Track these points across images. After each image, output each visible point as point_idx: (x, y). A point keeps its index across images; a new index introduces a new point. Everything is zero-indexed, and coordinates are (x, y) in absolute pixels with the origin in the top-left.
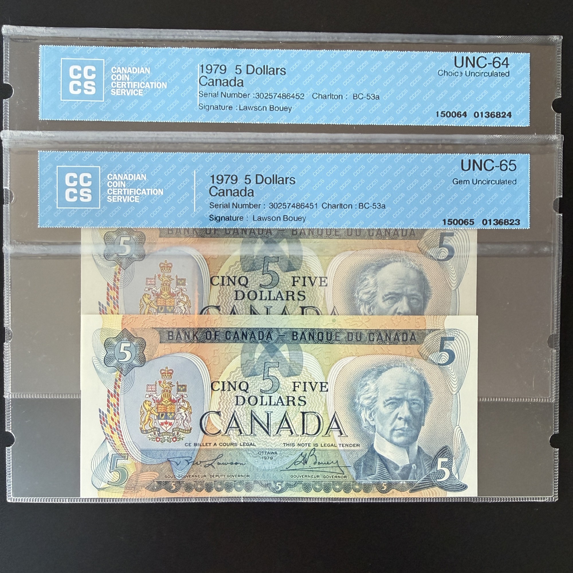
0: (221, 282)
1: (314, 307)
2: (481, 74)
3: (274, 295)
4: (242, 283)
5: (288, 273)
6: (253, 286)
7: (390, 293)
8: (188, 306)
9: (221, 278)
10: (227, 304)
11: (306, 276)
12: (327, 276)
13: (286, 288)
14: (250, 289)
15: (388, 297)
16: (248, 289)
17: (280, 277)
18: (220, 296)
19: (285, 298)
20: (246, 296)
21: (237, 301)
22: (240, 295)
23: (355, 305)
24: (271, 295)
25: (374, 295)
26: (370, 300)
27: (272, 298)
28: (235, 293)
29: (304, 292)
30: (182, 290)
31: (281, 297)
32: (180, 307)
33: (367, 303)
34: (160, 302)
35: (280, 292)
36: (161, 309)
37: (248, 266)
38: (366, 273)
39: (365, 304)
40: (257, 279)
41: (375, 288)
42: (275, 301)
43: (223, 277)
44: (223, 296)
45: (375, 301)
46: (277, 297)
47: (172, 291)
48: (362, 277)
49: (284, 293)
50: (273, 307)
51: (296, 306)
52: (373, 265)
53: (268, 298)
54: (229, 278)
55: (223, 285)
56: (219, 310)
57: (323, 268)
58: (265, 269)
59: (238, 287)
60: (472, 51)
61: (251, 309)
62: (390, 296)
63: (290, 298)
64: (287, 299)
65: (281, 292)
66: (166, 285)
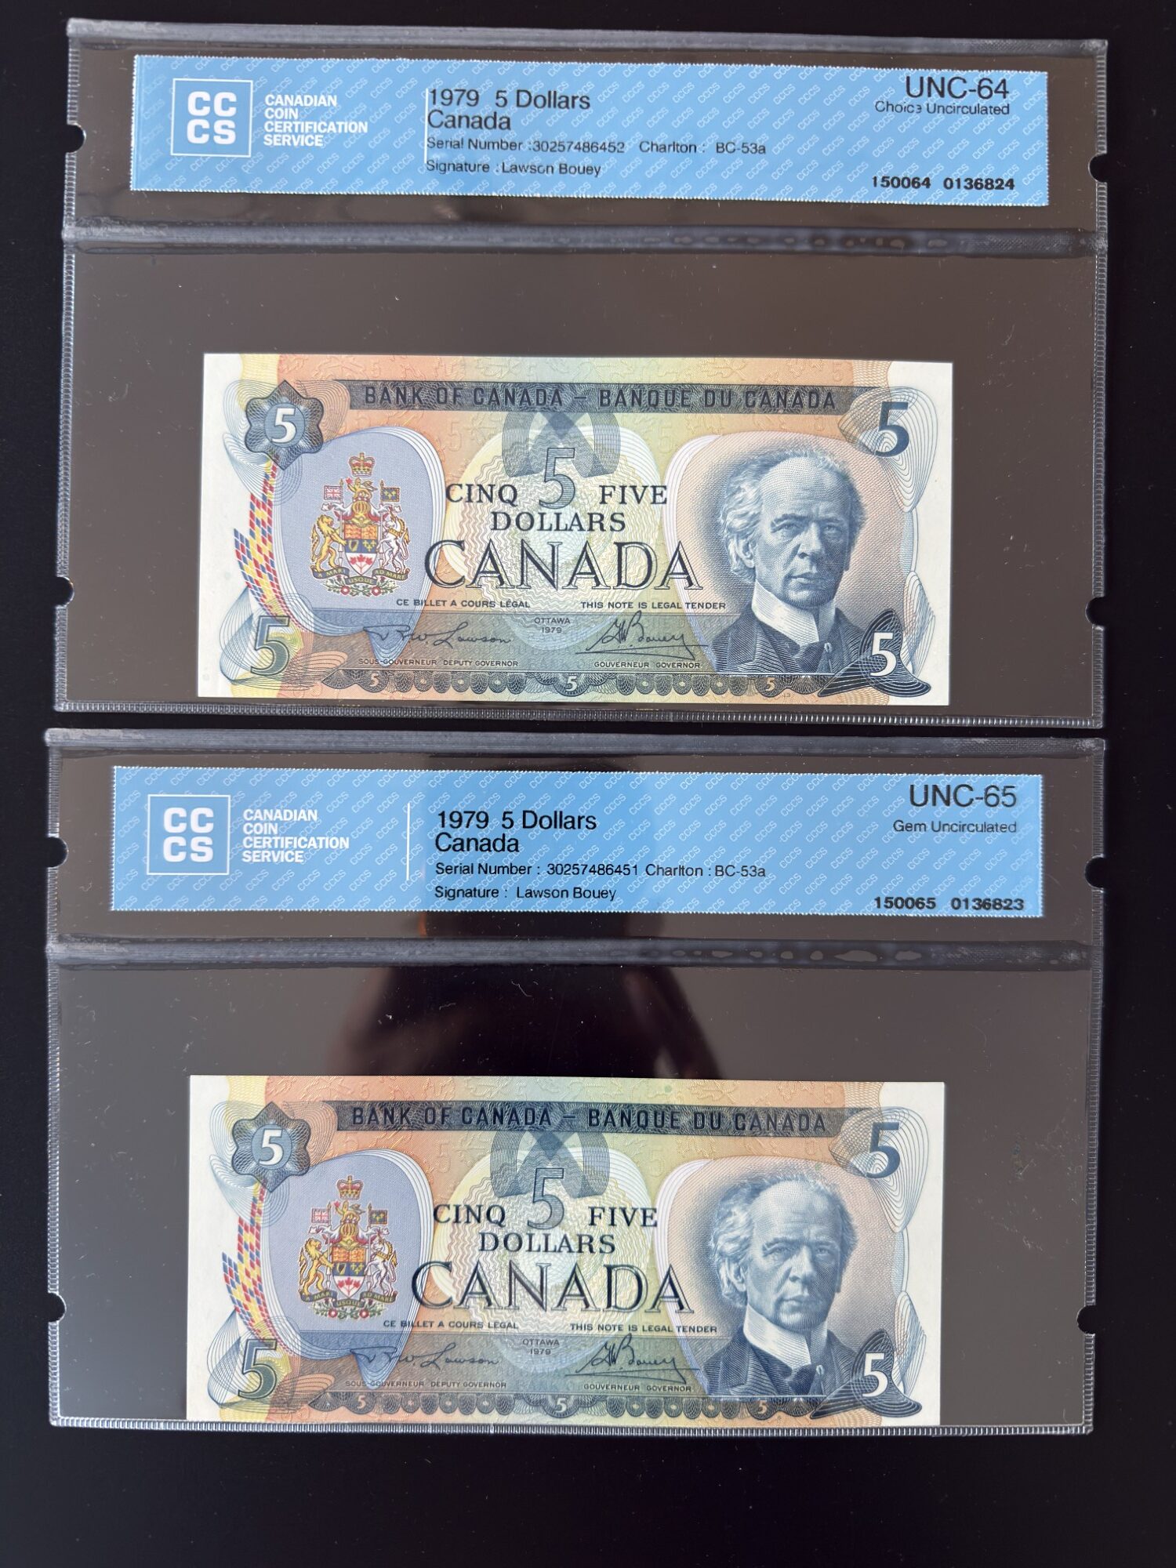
0: (465, 496)
1: (641, 544)
2: (955, 109)
3: (567, 519)
4: (505, 499)
5: (593, 479)
6: (526, 503)
7: (785, 517)
8: (403, 541)
9: (466, 488)
10: (477, 537)
11: (625, 483)
12: (666, 484)
13: (587, 507)
14: (520, 509)
15: (782, 523)
16: (517, 510)
17: (578, 487)
18: (463, 521)
19: (586, 526)
20: (513, 523)
21: (496, 532)
22: (502, 520)
23: (718, 538)
24: (561, 520)
25: (755, 519)
26: (748, 530)
27: (562, 526)
28: (493, 516)
29: (622, 514)
30: (391, 508)
31: (580, 525)
32: (388, 542)
33: (742, 534)
34: (351, 532)
35: (576, 515)
36: (353, 544)
37: (516, 465)
38: (740, 478)
39: (738, 536)
40: (535, 491)
41: (758, 505)
42: (568, 533)
43: (470, 486)
44: (469, 522)
45: (758, 532)
46: (572, 525)
47: (373, 511)
48: (732, 485)
49: (585, 518)
50: (564, 545)
51: (606, 542)
52: (754, 462)
53: (554, 527)
54: (481, 487)
55: (470, 500)
56: (463, 549)
57: (658, 469)
58: (550, 470)
59: (497, 505)
60: (939, 68)
61: (523, 548)
62: (785, 521)
63: (596, 526)
64: (591, 529)
65: (579, 515)
66: (361, 500)
